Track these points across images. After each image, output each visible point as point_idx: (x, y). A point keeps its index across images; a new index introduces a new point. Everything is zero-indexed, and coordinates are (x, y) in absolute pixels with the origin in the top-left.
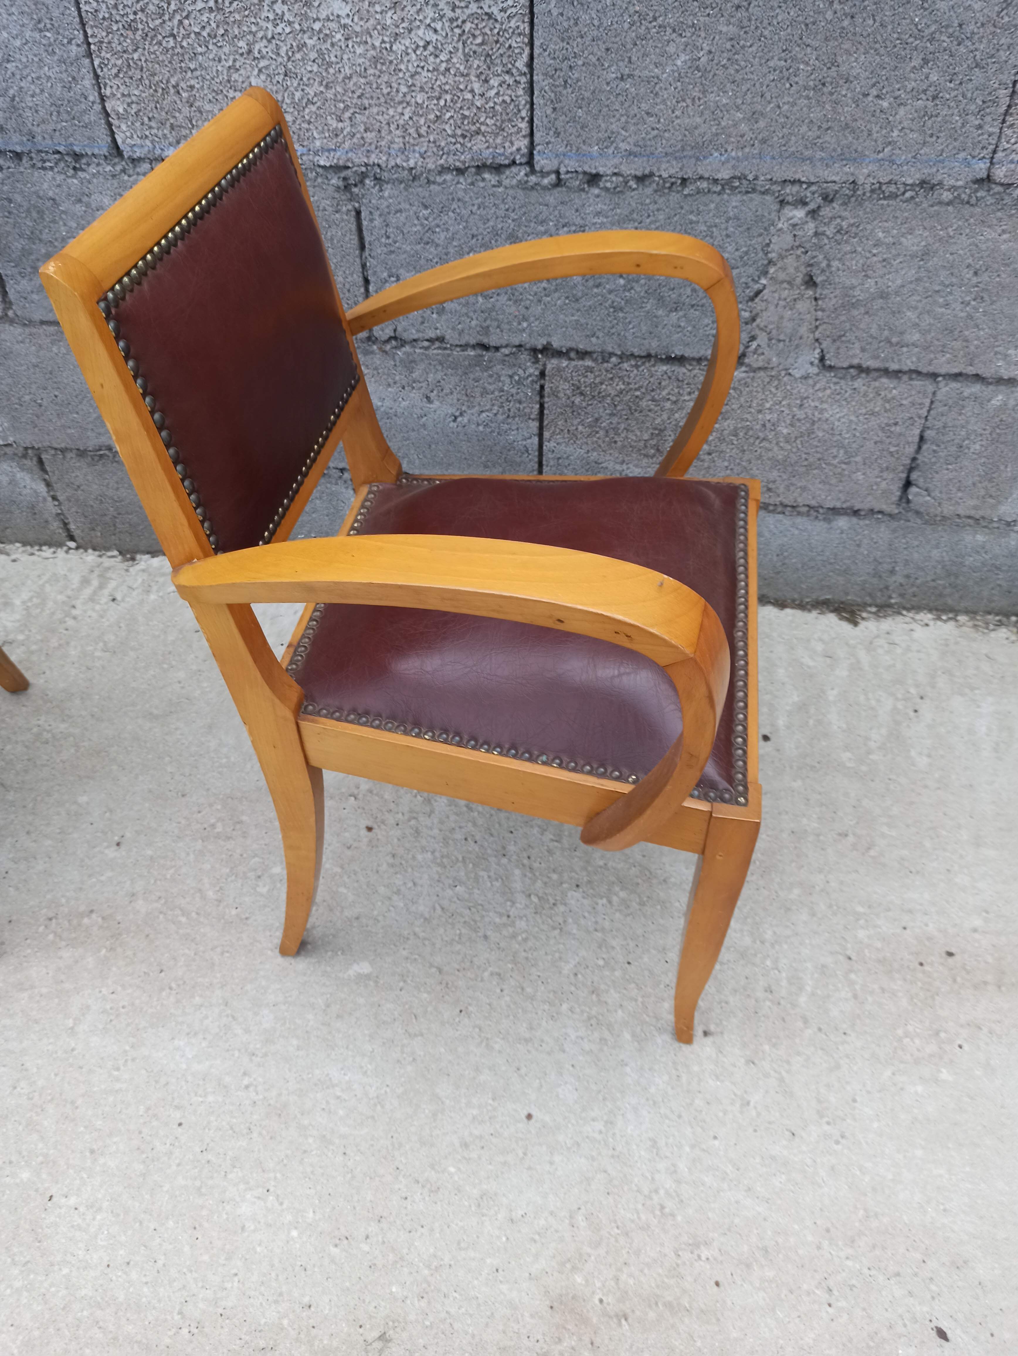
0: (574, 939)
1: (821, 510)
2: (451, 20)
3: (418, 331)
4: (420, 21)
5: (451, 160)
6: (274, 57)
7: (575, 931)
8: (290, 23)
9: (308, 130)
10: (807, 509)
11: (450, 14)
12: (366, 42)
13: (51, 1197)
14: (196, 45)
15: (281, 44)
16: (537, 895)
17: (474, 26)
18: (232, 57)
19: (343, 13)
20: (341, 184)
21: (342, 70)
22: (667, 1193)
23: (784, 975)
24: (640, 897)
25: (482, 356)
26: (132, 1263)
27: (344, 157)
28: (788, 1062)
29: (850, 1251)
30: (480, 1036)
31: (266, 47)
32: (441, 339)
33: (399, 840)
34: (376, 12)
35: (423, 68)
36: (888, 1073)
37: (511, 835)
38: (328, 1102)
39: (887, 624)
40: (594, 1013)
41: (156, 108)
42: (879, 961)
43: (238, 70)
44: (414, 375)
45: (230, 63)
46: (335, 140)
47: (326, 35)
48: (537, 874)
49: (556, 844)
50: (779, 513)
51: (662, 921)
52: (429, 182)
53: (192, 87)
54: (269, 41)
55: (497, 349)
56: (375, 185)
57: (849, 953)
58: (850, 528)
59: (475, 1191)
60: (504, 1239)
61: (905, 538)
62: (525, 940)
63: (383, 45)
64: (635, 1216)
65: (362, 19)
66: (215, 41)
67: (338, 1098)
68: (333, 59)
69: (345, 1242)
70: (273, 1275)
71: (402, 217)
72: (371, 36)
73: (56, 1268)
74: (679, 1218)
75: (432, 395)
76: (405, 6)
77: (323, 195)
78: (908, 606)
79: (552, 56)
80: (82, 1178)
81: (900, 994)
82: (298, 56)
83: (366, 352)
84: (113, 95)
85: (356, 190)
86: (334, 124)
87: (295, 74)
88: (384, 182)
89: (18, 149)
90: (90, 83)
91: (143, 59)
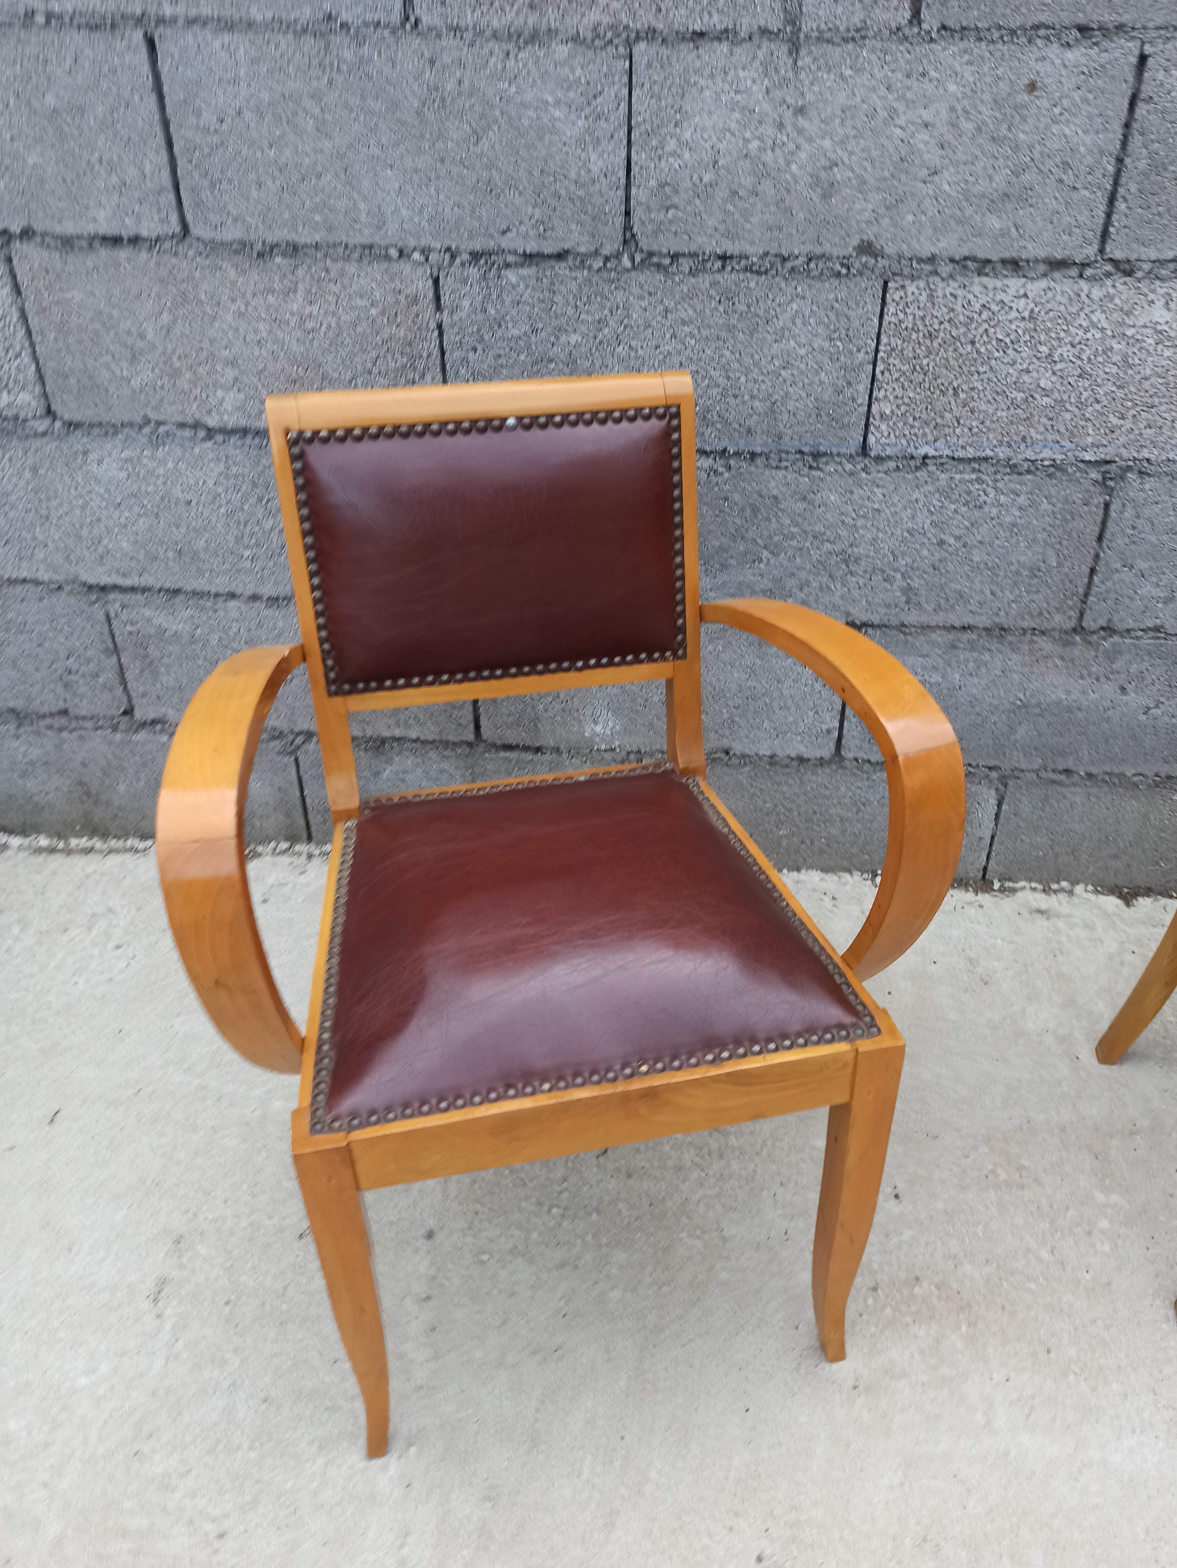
3: (1135, 621)
6: (1074, 360)
8: (1103, 330)
9: (1083, 427)
14: (994, 350)
15: (1086, 348)
18: (1028, 361)
19: (1162, 321)
20: (1099, 477)
21: (1142, 371)
27: (1113, 452)
31: (1069, 351)
32: (1157, 629)
41: (927, 408)
43: (1030, 372)
44: (1115, 666)
45: (1025, 366)
46: (1109, 436)
47: (1137, 340)
53: (974, 389)
54: (1074, 346)
56: (1137, 478)
66: (1016, 346)
68: (1137, 361)
71: (1157, 509)
75: (1129, 687)
77: (1077, 489)
82: (1100, 359)
83: (1067, 644)
84: (886, 397)
85: (1111, 483)
86: (1115, 421)
87: (1091, 376)
88: (1149, 475)
89: (758, 450)
90: (863, 387)
91: (932, 364)
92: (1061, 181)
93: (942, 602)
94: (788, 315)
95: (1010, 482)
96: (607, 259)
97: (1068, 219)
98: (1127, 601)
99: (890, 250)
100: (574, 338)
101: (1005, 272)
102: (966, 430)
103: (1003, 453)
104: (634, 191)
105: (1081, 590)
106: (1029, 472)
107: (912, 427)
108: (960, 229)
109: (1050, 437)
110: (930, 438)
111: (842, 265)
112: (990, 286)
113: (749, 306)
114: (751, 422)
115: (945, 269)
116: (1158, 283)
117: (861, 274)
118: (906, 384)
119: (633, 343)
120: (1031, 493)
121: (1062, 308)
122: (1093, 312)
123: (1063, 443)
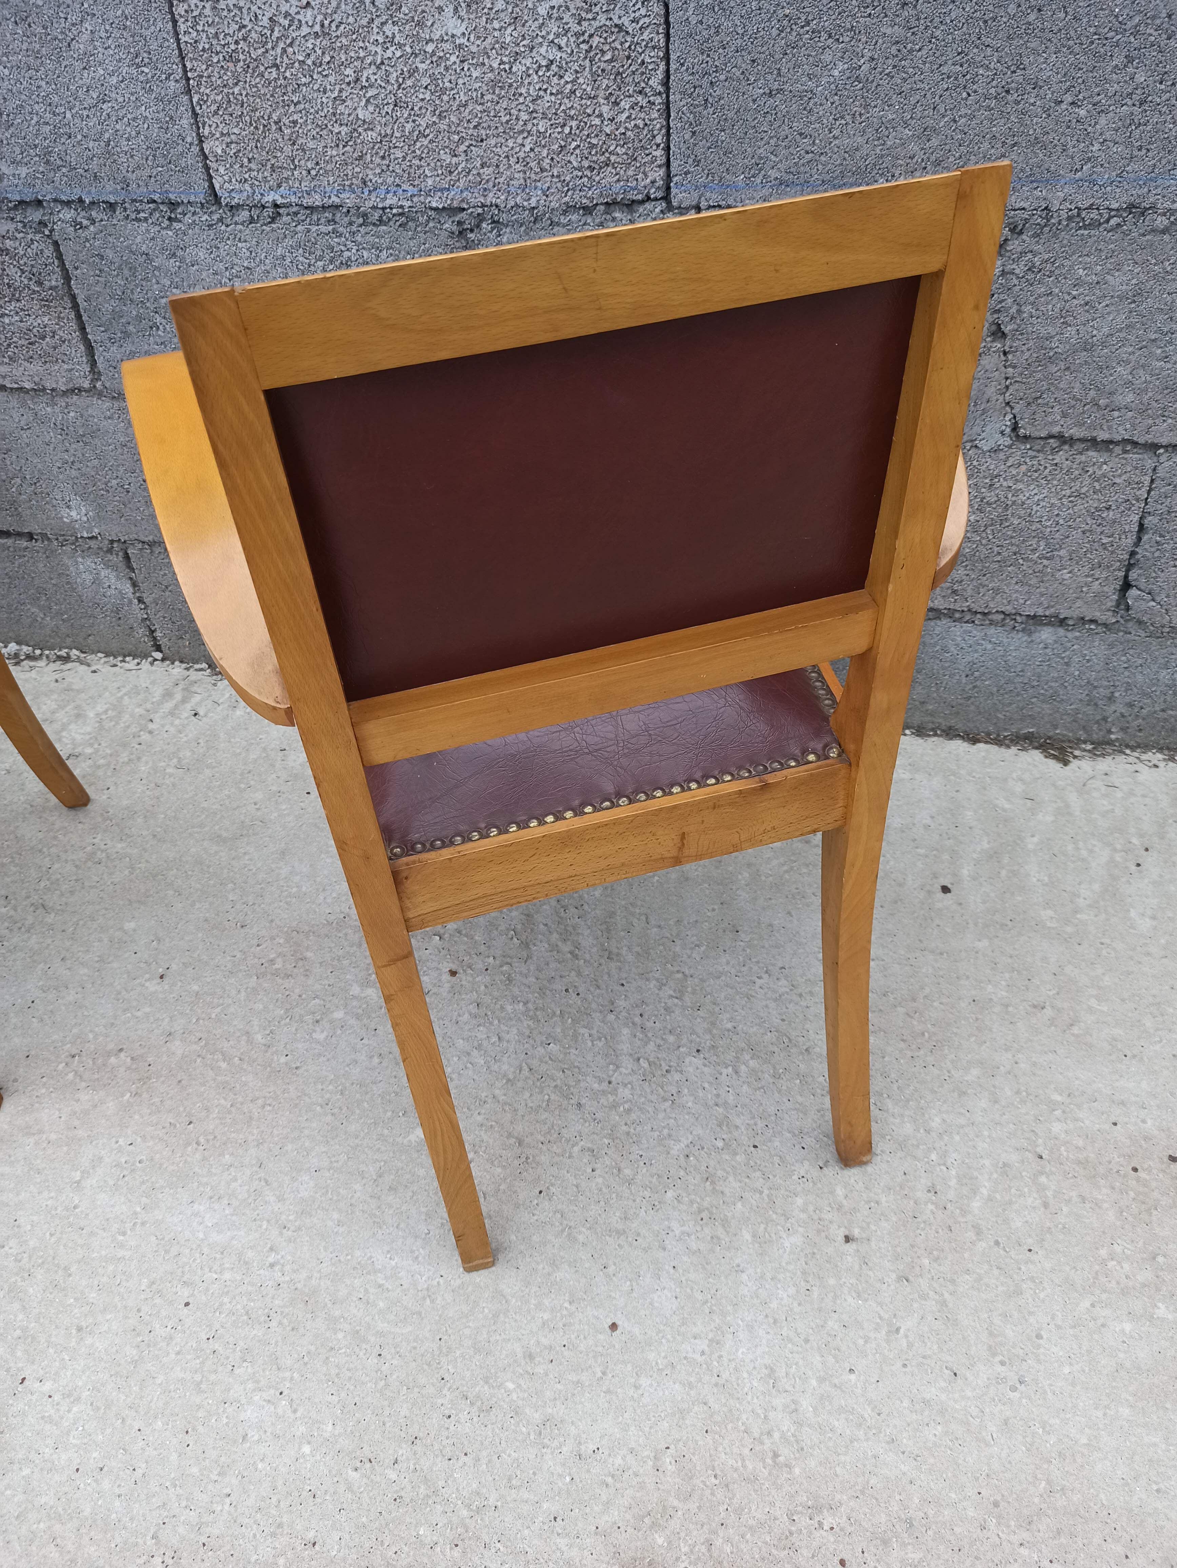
0: (689, 1113)
1: (1019, 618)
2: (577, 35)
4: (542, 37)
5: (577, 197)
6: (383, 84)
7: (690, 1104)
8: (400, 46)
9: (419, 167)
10: (1002, 616)
11: (576, 28)
12: (483, 64)
13: (24, 1379)
14: (300, 75)
15: (392, 70)
16: (648, 1060)
17: (602, 40)
18: (338, 87)
19: (458, 32)
20: (455, 228)
21: (457, 96)
22: (783, 1436)
23: (954, 1172)
24: (774, 1068)
26: (105, 1469)
27: (458, 197)
28: (953, 1281)
29: (1025, 1536)
30: (561, 1224)
31: (375, 74)
33: (486, 986)
34: (495, 29)
35: (545, 90)
36: (1086, 1304)
37: (621, 988)
38: (366, 1291)
39: (1105, 764)
40: (705, 1204)
41: (257, 147)
42: (1079, 1163)
43: (344, 101)
45: (337, 93)
46: (449, 178)
47: (440, 57)
48: (650, 1035)
49: (676, 1001)
50: (967, 622)
51: (800, 1099)
52: (552, 223)
53: (295, 122)
54: (378, 68)
56: (493, 229)
57: (1039, 1150)
58: (1056, 642)
59: (536, 1415)
60: (568, 1479)
61: (1125, 655)
62: (629, 1111)
63: (502, 66)
64: (740, 1464)
65: (479, 38)
66: (320, 69)
67: (380, 1286)
68: (447, 84)
69: (368, 1465)
70: (274, 1500)
72: (489, 57)
73: (16, 1467)
74: (797, 1471)
76: (526, 21)
77: (435, 242)
78: (1132, 743)
79: (690, 71)
80: (63, 1359)
81: (1106, 1205)
82: (409, 83)
84: (212, 134)
86: (449, 159)
87: (406, 103)
88: (503, 225)
89: (112, 199)
90: (186, 121)
91: (244, 93)
94: (85, 37)
95: (367, 235)
102: (304, 173)
103: (348, 198)
106: (381, 222)
107: (250, 169)
109: (390, 180)
110: (272, 183)
113: (45, 27)
114: (94, 166)
118: (226, 117)
120: (391, 248)
121: (351, 20)
122: (383, 24)
123: (404, 187)
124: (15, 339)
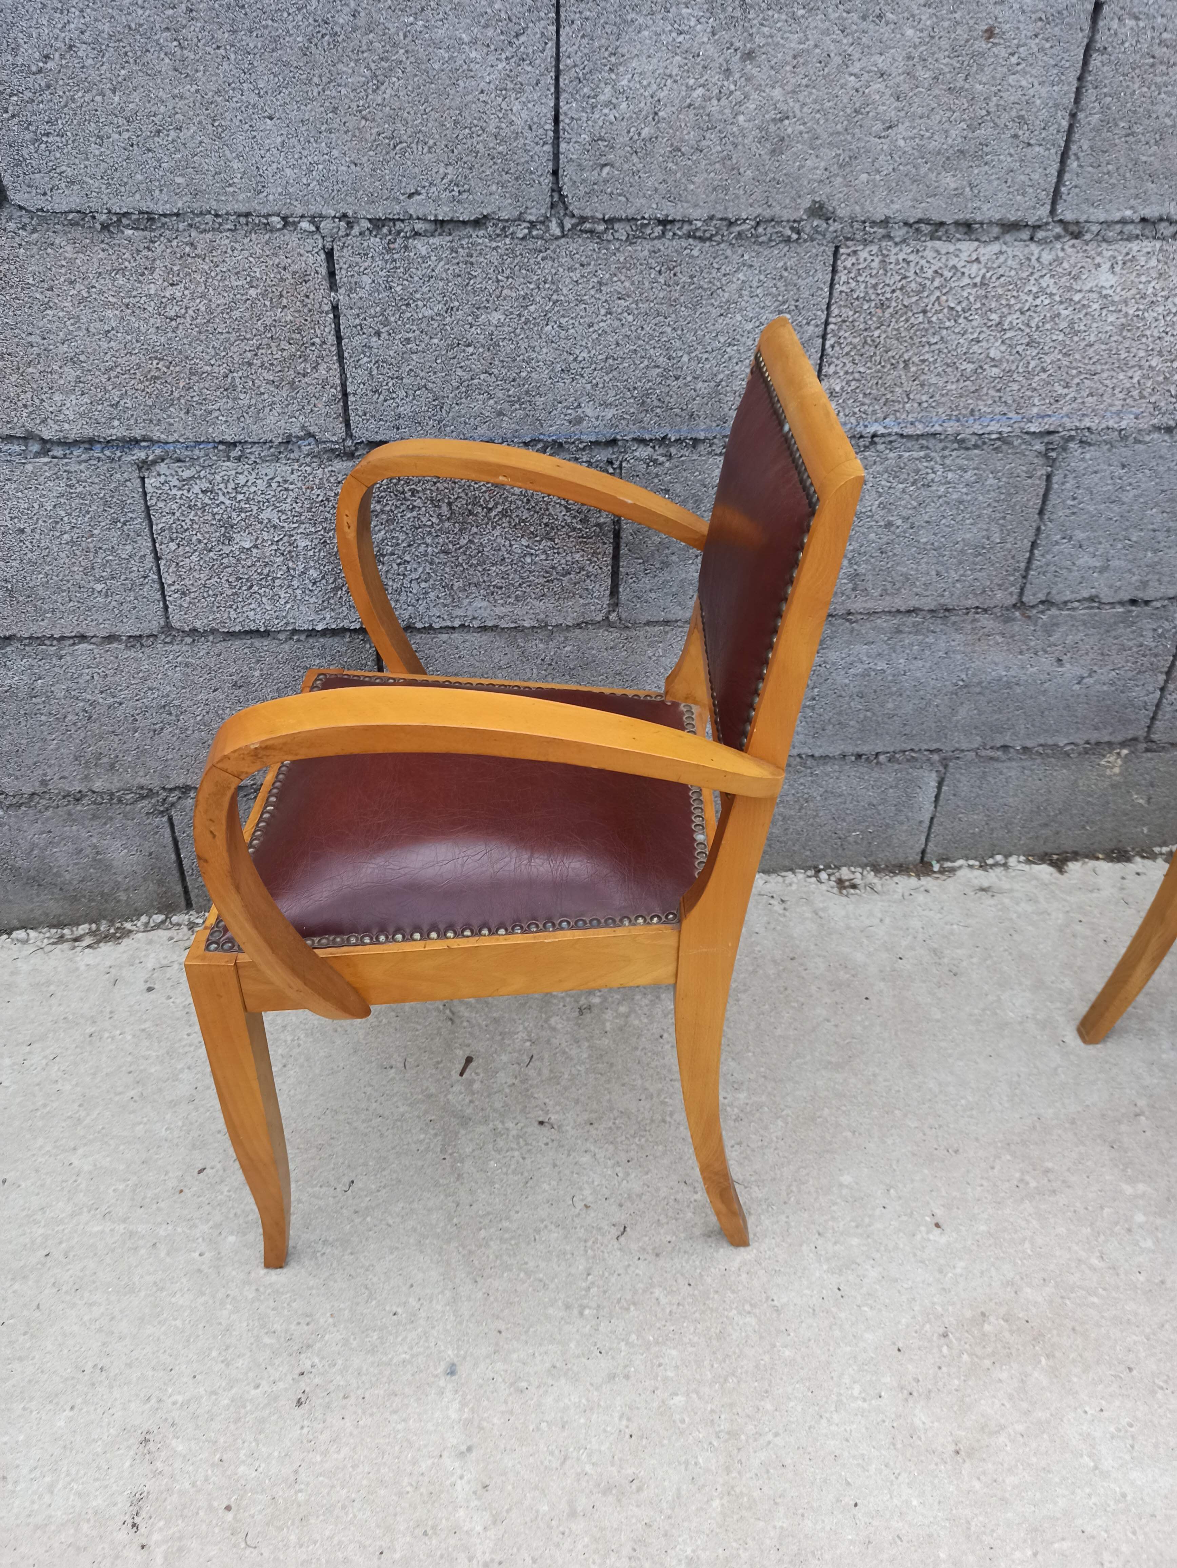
3: (1072, 592)
5: (1165, 420)
6: (1023, 328)
8: (1051, 295)
9: (1030, 398)
12: (1120, 311)
14: (945, 320)
15: (1035, 315)
18: (978, 330)
19: (1107, 285)
20: (1043, 449)
21: (1087, 338)
25: (1130, 611)
27: (1057, 423)
31: (1018, 319)
32: (1092, 599)
34: (1141, 283)
41: (877, 384)
43: (980, 342)
44: (1051, 639)
45: (975, 336)
46: (1054, 406)
47: (1084, 305)
52: (1137, 441)
53: (924, 361)
54: (1024, 313)
55: (1147, 603)
56: (1079, 448)
63: (1136, 313)
65: (1124, 289)
66: (967, 315)
68: (1082, 328)
71: (1096, 478)
72: (1127, 305)
75: (1065, 658)
77: (1021, 462)
82: (1048, 326)
83: (1008, 620)
84: (836, 373)
85: (1053, 454)
86: (1060, 390)
87: (1039, 343)
88: (1090, 444)
89: (702, 436)
91: (884, 336)
92: (1016, 136)
93: (889, 586)
94: (733, 286)
95: (957, 458)
96: (532, 225)
97: (1022, 177)
98: (1065, 572)
99: (841, 212)
100: (496, 317)
101: (958, 236)
102: (916, 405)
103: (951, 427)
104: (563, 146)
105: (1023, 565)
106: (976, 446)
107: (863, 404)
108: (914, 187)
109: (997, 410)
110: (880, 415)
111: (792, 229)
112: (943, 251)
113: (692, 277)
114: (694, 406)
115: (899, 233)
116: (1104, 245)
117: (812, 240)
118: (857, 357)
119: (563, 321)
120: (977, 469)
121: (1013, 273)
122: (1042, 277)
123: (1010, 415)
124: (532, 578)
